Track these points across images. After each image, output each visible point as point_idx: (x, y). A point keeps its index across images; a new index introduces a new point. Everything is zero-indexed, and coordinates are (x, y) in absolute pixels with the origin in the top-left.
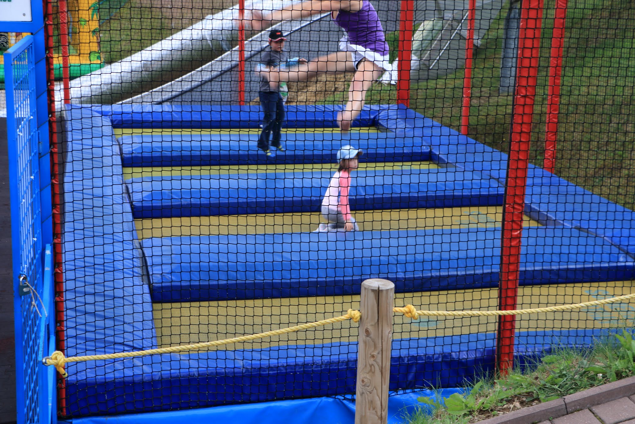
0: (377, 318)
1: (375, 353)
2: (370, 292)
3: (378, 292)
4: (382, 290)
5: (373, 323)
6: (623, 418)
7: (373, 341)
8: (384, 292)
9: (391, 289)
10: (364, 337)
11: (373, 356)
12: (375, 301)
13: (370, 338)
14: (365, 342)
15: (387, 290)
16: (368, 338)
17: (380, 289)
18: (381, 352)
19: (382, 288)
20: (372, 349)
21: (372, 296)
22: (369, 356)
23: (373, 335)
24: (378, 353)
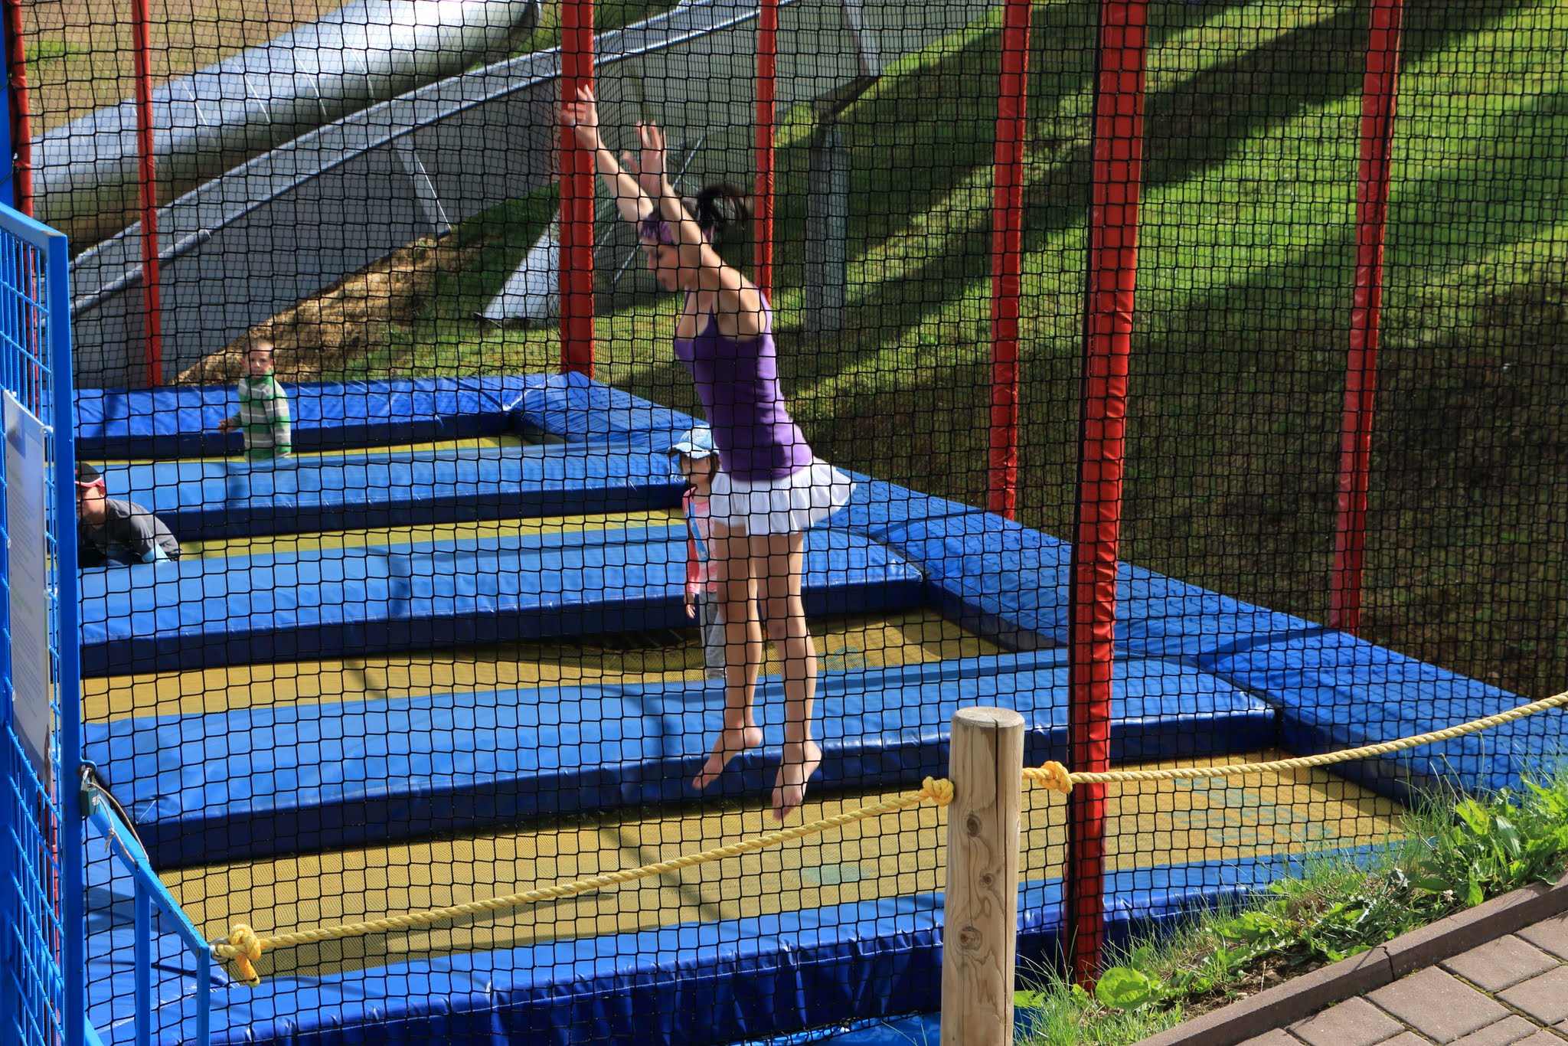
0: (995, 792)
1: (992, 871)
2: (977, 733)
3: (996, 735)
4: (1003, 730)
5: (986, 805)
6: (1518, 976)
7: (987, 845)
8: (1009, 733)
10: (965, 838)
11: (986, 879)
12: (989, 753)
13: (980, 836)
14: (968, 850)
15: (1014, 728)
16: (974, 839)
17: (999, 726)
18: (1002, 870)
19: (1004, 723)
20: (984, 862)
21: (982, 743)
22: (978, 879)
23: (985, 830)
24: (998, 871)
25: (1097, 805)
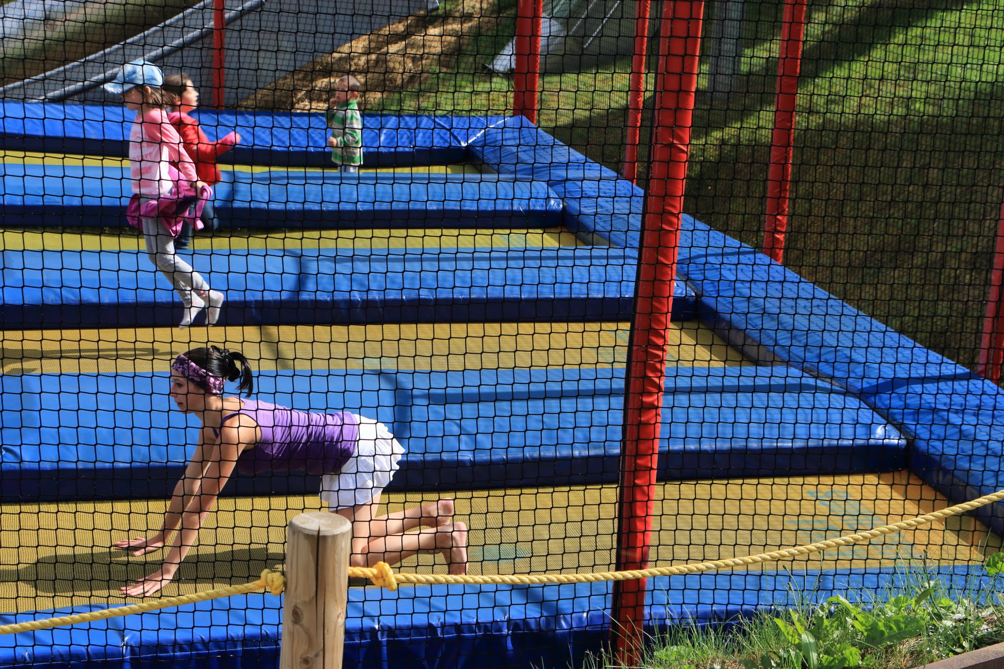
0: (315, 589)
1: (311, 655)
2: (302, 537)
3: (317, 540)
4: (325, 537)
5: (307, 600)
7: (307, 632)
8: (330, 540)
9: (343, 534)
10: (290, 624)
11: (306, 661)
12: (311, 557)
13: (302, 626)
14: (292, 634)
15: (334, 537)
16: (297, 627)
17: (321, 534)
18: (322, 653)
19: (326, 530)
20: (305, 647)
21: (305, 549)
22: (299, 660)
23: (306, 620)
24: (317, 655)
25: (640, 536)
